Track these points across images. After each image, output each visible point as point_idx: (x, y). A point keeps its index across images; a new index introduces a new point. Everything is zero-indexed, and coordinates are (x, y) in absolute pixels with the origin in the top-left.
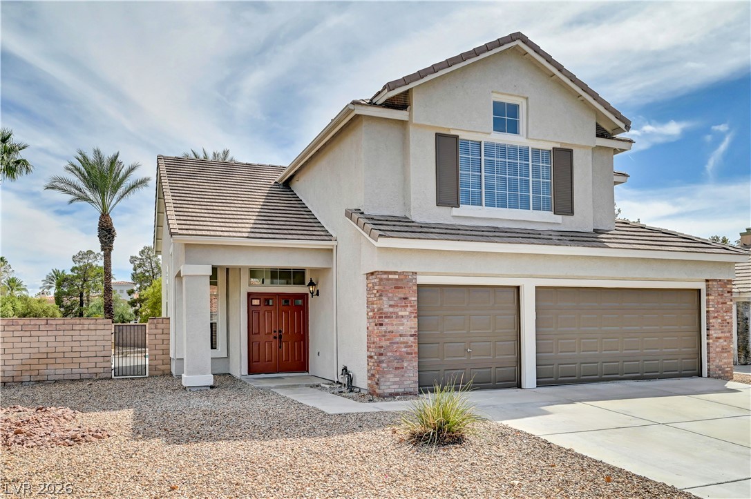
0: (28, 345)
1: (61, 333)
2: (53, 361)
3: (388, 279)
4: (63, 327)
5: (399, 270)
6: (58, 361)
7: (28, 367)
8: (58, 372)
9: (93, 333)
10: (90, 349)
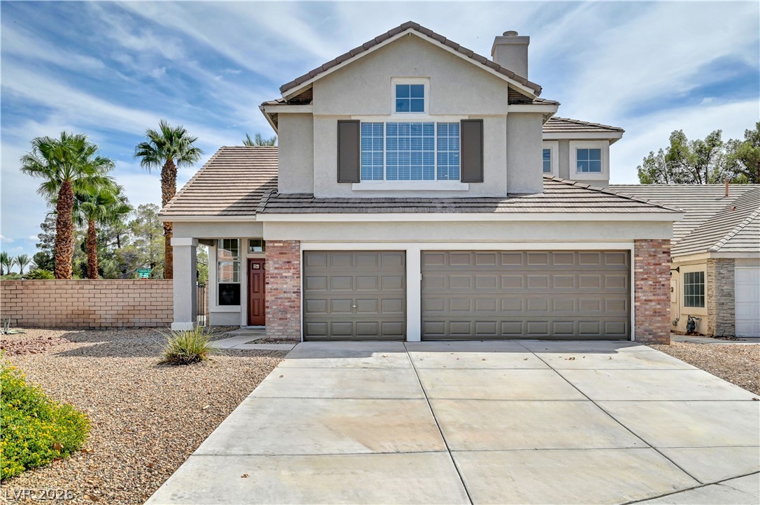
0: (121, 300)
1: (144, 291)
2: (138, 312)
3: (274, 247)
4: (145, 287)
5: (283, 240)
6: (142, 312)
7: (121, 316)
8: (142, 320)
9: (166, 291)
10: (164, 303)
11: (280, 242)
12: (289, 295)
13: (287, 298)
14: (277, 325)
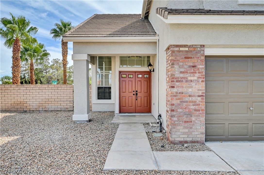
0: (41, 95)
2: (50, 102)
3: (179, 51)
4: (54, 88)
5: (189, 44)
11: (185, 46)
12: (194, 99)
13: (192, 102)
14: (182, 127)
